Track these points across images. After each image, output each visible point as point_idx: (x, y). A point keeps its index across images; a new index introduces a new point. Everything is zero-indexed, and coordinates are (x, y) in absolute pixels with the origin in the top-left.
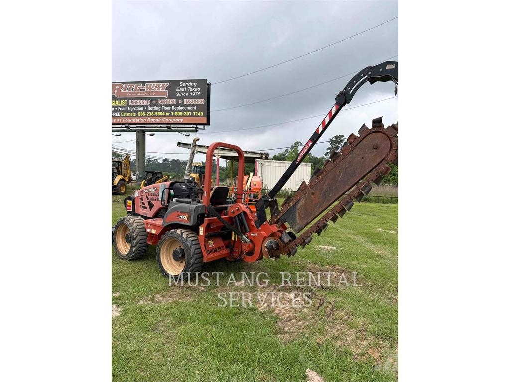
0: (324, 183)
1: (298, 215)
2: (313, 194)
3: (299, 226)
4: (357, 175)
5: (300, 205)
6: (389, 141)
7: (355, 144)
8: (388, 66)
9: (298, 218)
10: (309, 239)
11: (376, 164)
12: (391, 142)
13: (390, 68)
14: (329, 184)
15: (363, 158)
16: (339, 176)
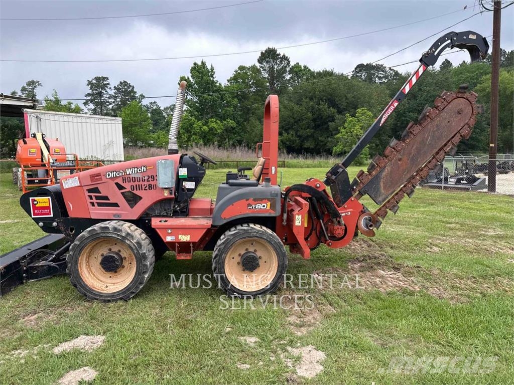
0: (413, 147)
1: (382, 184)
2: (400, 160)
3: (384, 196)
4: (444, 139)
5: (384, 174)
6: (471, 107)
7: (442, 108)
8: (470, 35)
9: (382, 187)
10: (396, 208)
11: (460, 128)
12: (472, 107)
13: (472, 38)
14: (417, 148)
15: (449, 122)
16: (427, 139)
